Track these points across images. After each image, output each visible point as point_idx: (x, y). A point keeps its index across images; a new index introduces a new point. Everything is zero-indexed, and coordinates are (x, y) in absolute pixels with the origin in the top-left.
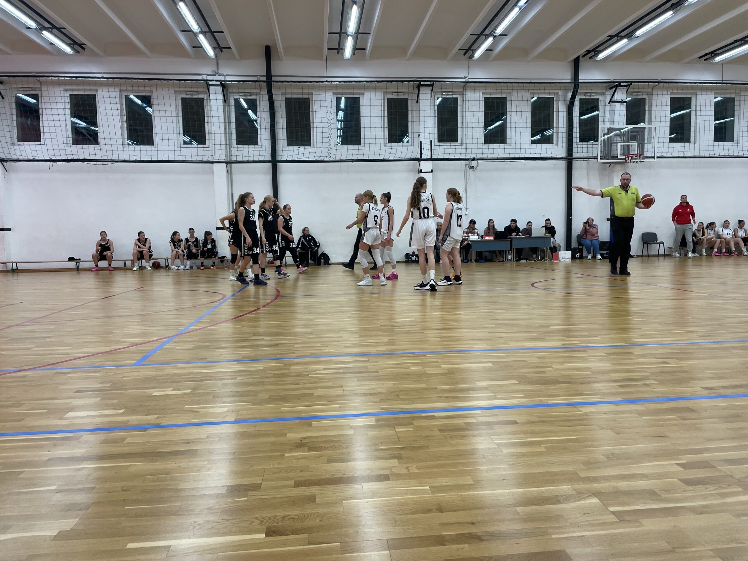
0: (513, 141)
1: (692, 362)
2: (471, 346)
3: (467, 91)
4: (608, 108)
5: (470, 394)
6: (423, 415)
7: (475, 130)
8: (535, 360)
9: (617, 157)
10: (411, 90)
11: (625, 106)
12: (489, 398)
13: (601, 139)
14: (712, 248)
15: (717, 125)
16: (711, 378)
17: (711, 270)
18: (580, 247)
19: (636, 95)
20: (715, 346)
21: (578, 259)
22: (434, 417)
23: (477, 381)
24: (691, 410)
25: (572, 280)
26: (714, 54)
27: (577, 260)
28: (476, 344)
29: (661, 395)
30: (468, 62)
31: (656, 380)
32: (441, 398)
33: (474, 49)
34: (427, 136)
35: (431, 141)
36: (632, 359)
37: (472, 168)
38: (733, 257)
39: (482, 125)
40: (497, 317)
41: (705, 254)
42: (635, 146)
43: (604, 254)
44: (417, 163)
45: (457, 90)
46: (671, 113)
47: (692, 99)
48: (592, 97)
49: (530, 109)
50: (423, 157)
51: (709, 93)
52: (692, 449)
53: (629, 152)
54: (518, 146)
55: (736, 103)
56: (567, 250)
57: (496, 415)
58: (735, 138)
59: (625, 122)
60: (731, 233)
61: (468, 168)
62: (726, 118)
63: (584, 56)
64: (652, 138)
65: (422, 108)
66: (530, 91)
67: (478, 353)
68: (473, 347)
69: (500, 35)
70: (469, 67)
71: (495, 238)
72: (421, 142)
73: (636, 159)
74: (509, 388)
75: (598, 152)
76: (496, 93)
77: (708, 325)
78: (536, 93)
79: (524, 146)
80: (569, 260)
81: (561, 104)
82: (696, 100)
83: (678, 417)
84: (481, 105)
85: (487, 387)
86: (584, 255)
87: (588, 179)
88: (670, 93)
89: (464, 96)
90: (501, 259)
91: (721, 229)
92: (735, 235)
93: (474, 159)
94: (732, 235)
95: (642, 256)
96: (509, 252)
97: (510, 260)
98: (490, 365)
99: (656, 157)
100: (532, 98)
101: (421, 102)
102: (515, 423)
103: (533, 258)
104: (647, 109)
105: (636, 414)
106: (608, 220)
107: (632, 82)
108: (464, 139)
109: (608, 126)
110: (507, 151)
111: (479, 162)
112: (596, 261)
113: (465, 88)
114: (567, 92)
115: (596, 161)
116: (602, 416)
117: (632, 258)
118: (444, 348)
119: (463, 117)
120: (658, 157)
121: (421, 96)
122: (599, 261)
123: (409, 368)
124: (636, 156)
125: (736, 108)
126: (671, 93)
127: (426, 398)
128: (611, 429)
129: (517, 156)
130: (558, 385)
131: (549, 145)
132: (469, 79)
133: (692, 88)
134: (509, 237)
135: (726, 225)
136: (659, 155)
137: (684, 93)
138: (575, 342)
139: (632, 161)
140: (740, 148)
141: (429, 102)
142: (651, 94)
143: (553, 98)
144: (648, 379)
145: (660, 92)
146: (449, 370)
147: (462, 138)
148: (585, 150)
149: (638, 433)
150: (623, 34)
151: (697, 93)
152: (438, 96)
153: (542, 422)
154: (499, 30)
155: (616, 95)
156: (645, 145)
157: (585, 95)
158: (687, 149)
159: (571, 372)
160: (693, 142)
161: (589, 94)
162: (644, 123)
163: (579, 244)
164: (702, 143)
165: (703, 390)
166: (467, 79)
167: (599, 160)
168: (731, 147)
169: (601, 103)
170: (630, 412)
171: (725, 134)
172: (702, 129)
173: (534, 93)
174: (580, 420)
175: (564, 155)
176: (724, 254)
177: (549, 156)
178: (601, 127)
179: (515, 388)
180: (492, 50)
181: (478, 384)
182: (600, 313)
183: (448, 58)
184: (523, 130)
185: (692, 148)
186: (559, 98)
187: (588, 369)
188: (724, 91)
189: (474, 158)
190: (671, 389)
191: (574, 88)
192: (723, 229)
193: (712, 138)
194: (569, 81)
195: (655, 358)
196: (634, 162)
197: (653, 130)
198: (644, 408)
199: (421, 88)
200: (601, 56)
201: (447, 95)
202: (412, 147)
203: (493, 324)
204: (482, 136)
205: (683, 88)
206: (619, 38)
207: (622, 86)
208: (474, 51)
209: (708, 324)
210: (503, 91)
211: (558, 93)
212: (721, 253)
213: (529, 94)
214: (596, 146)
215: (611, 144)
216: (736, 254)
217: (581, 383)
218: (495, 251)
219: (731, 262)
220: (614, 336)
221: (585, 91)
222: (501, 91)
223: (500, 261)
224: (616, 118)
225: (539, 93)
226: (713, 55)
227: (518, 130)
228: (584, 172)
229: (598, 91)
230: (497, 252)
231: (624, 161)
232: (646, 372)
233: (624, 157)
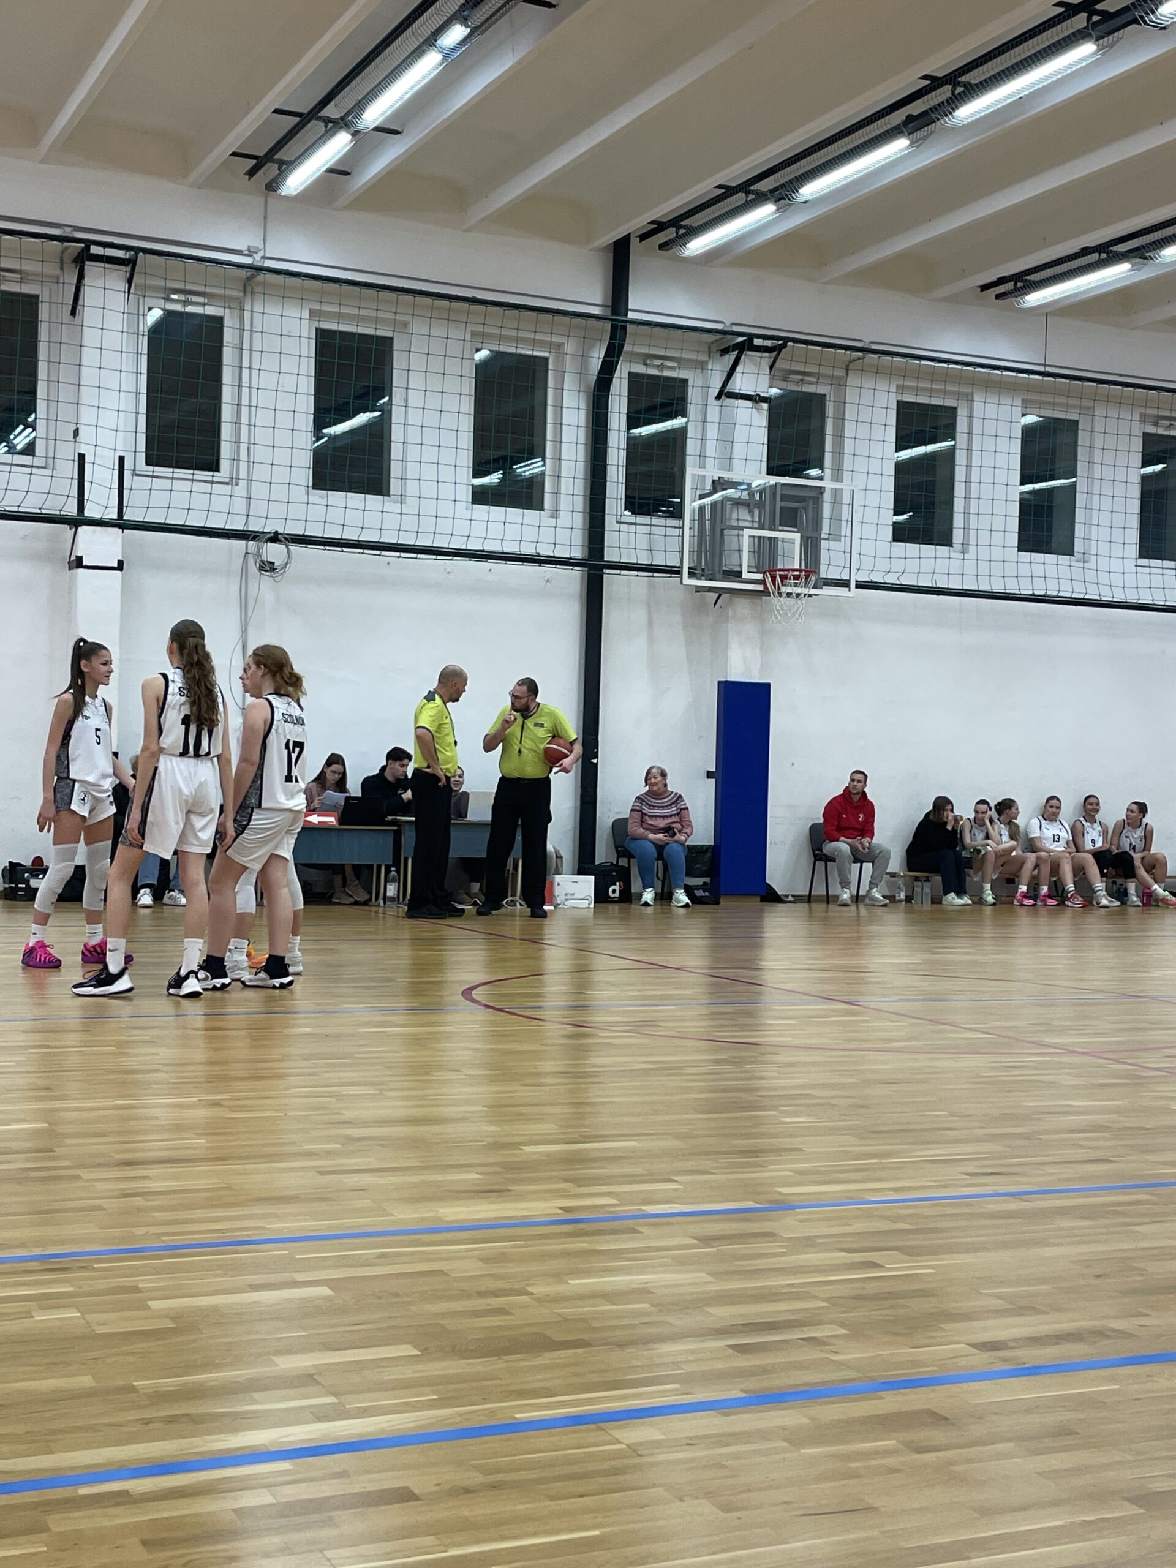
0: (412, 488)
1: (946, 1260)
2: (260, 1224)
3: (259, 298)
4: (714, 411)
5: (254, 1401)
6: (83, 1491)
7: (282, 437)
8: (472, 1268)
9: (741, 572)
10: (52, 269)
11: (765, 414)
12: (321, 1415)
13: (691, 505)
14: (1012, 881)
15: (1027, 496)
16: (998, 1313)
17: (1006, 952)
18: (623, 862)
19: (797, 383)
20: (1013, 1205)
21: (613, 901)
22: (123, 1499)
23: (278, 1353)
24: (937, 1419)
25: (597, 977)
26: (1024, 282)
27: (611, 906)
28: (275, 1216)
29: (853, 1374)
30: (262, 200)
31: (842, 1325)
32: (151, 1426)
33: (285, 158)
34: (106, 438)
35: (121, 460)
36: (775, 1255)
37: (267, 567)
38: (1068, 913)
39: (306, 421)
40: (348, 1115)
41: (990, 899)
42: (793, 542)
43: (698, 887)
44: (66, 531)
45: (221, 292)
46: (899, 449)
47: (959, 412)
48: (667, 373)
49: (469, 387)
50: (88, 513)
51: (1006, 400)
52: (941, 1546)
53: (775, 562)
54: (428, 507)
55: (1083, 438)
56: (580, 872)
57: (343, 1475)
58: (1078, 546)
59: (764, 465)
60: (1063, 834)
61: (253, 568)
62: (1052, 478)
63: (643, 237)
64: (844, 524)
65: (90, 337)
66: (470, 328)
67: (280, 1251)
68: (264, 1228)
69: (377, 129)
70: (265, 218)
71: (341, 821)
72: (82, 457)
73: (796, 585)
74: (390, 1375)
75: (682, 552)
76: (358, 319)
77: (994, 1138)
78: (490, 336)
79: (446, 509)
80: (585, 904)
81: (569, 382)
82: (971, 417)
83: (902, 1443)
84: (304, 353)
85: (311, 1376)
86: (633, 891)
87: (651, 640)
88: (898, 386)
89: (247, 314)
90: (362, 896)
91: (1035, 822)
92: (1073, 840)
93: (275, 538)
94: (1067, 843)
95: (809, 899)
96: (388, 872)
97: (392, 899)
98: (325, 1291)
99: (853, 584)
100: (478, 350)
101: (89, 314)
102: (405, 1496)
103: (468, 894)
104: (829, 430)
105: (785, 1440)
106: (710, 775)
107: (786, 340)
108: (243, 466)
109: (713, 472)
110: (391, 522)
111: (293, 548)
112: (670, 913)
113: (249, 289)
114: (591, 347)
115: (675, 579)
116: (680, 1456)
117: (781, 907)
118: (159, 1235)
119: (240, 386)
120: (860, 585)
121: (91, 295)
122: (683, 911)
123: (28, 1315)
124: (796, 578)
125: (1081, 453)
126: (901, 389)
127: (94, 1428)
128: (709, 1495)
129: (425, 541)
130: (548, 1355)
131: (531, 515)
132: (264, 258)
133: (959, 378)
134: (390, 818)
135: (1051, 810)
136: (863, 577)
137: (938, 391)
138: (598, 1199)
139: (783, 589)
140: (1090, 576)
141: (116, 321)
142: (841, 384)
143: (546, 359)
144: (820, 1323)
145: (868, 383)
146: (177, 1316)
147: (236, 460)
148: (642, 542)
149: (785, 1502)
150: (764, 186)
151: (972, 393)
152: (149, 302)
153: (494, 1487)
154: (374, 115)
155: (738, 376)
156: (824, 544)
157: (646, 364)
158: (942, 565)
159: (586, 1309)
160: (960, 547)
161: (658, 362)
162: (822, 468)
163: (618, 852)
164: (984, 553)
165: (974, 1351)
166: (258, 257)
167: (687, 581)
168: (1064, 572)
169: (694, 396)
170: (764, 1435)
171: (1050, 528)
172: (986, 508)
173: (483, 335)
174: (615, 1472)
175: (577, 553)
176: (1044, 901)
177: (528, 549)
178: (691, 471)
179: (408, 1372)
180: (346, 173)
181: (282, 1366)
182: (678, 1097)
183: (193, 176)
184: (447, 456)
185: (956, 565)
186: (563, 364)
187: (642, 1293)
188: (1049, 398)
189: (276, 533)
190: (886, 1352)
191: (613, 336)
192: (1043, 821)
193: (1013, 539)
194: (596, 311)
195: (842, 1250)
196: (789, 595)
197: (846, 499)
198: (805, 1421)
199: (90, 267)
200: (697, 246)
201: (186, 303)
202: (48, 472)
203: (330, 1139)
204: (306, 459)
205: (933, 376)
206: (751, 197)
207: (759, 349)
208: (286, 167)
209: (996, 1135)
210: (381, 315)
211: (560, 346)
212: (1035, 898)
213: (468, 337)
214: (677, 532)
215: (722, 530)
216: (1078, 902)
217: (622, 1345)
218: (343, 866)
219: (1064, 924)
220: (724, 1177)
221: (645, 350)
222: (373, 314)
223: (356, 903)
224: (739, 451)
225: (501, 338)
226: (1019, 284)
227: (430, 454)
228: (639, 615)
229: (686, 355)
230: (349, 871)
231: (760, 588)
232: (816, 1298)
233: (759, 576)
